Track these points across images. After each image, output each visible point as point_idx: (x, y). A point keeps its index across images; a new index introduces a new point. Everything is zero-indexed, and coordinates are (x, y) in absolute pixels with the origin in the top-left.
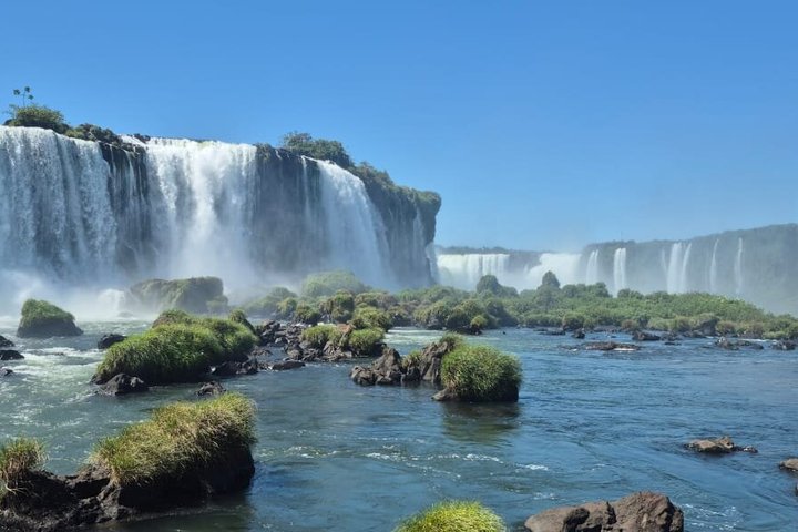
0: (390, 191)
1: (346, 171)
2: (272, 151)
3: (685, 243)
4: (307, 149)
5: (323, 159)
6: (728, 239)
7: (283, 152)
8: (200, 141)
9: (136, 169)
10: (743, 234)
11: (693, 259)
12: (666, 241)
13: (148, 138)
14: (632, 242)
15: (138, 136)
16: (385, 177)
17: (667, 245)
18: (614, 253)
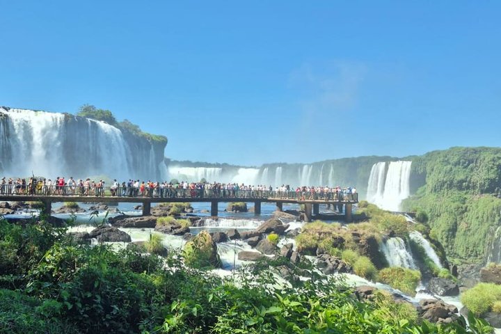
0: (137, 136)
1: (112, 126)
2: (73, 117)
3: (309, 165)
4: (92, 114)
5: (100, 120)
6: (327, 164)
7: (78, 117)
8: (35, 111)
9: (4, 125)
10: (333, 162)
11: (313, 173)
12: (301, 164)
13: (10, 109)
14: (285, 164)
15: (4, 108)
16: (136, 128)
17: (301, 166)
18: (275, 169)
